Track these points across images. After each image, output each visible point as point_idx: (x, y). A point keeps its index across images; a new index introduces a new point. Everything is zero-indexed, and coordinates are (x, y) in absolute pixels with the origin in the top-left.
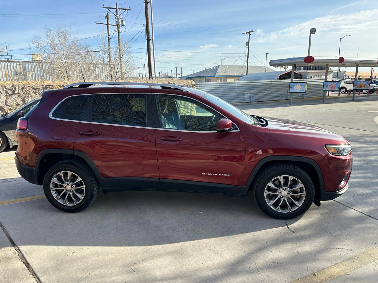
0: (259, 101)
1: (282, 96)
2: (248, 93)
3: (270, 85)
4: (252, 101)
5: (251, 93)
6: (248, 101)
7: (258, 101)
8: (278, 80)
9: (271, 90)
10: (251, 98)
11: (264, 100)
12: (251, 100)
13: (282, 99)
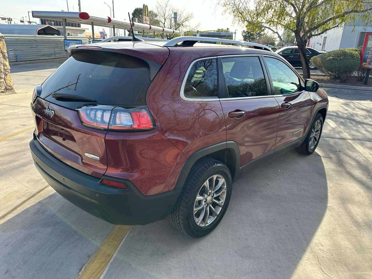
0: (27, 60)
1: (50, 55)
2: (12, 49)
3: (36, 41)
4: (19, 60)
5: (15, 50)
6: (14, 61)
7: (25, 60)
8: (37, 35)
9: (37, 47)
10: (16, 56)
11: (32, 59)
12: (17, 58)
13: (50, 58)
